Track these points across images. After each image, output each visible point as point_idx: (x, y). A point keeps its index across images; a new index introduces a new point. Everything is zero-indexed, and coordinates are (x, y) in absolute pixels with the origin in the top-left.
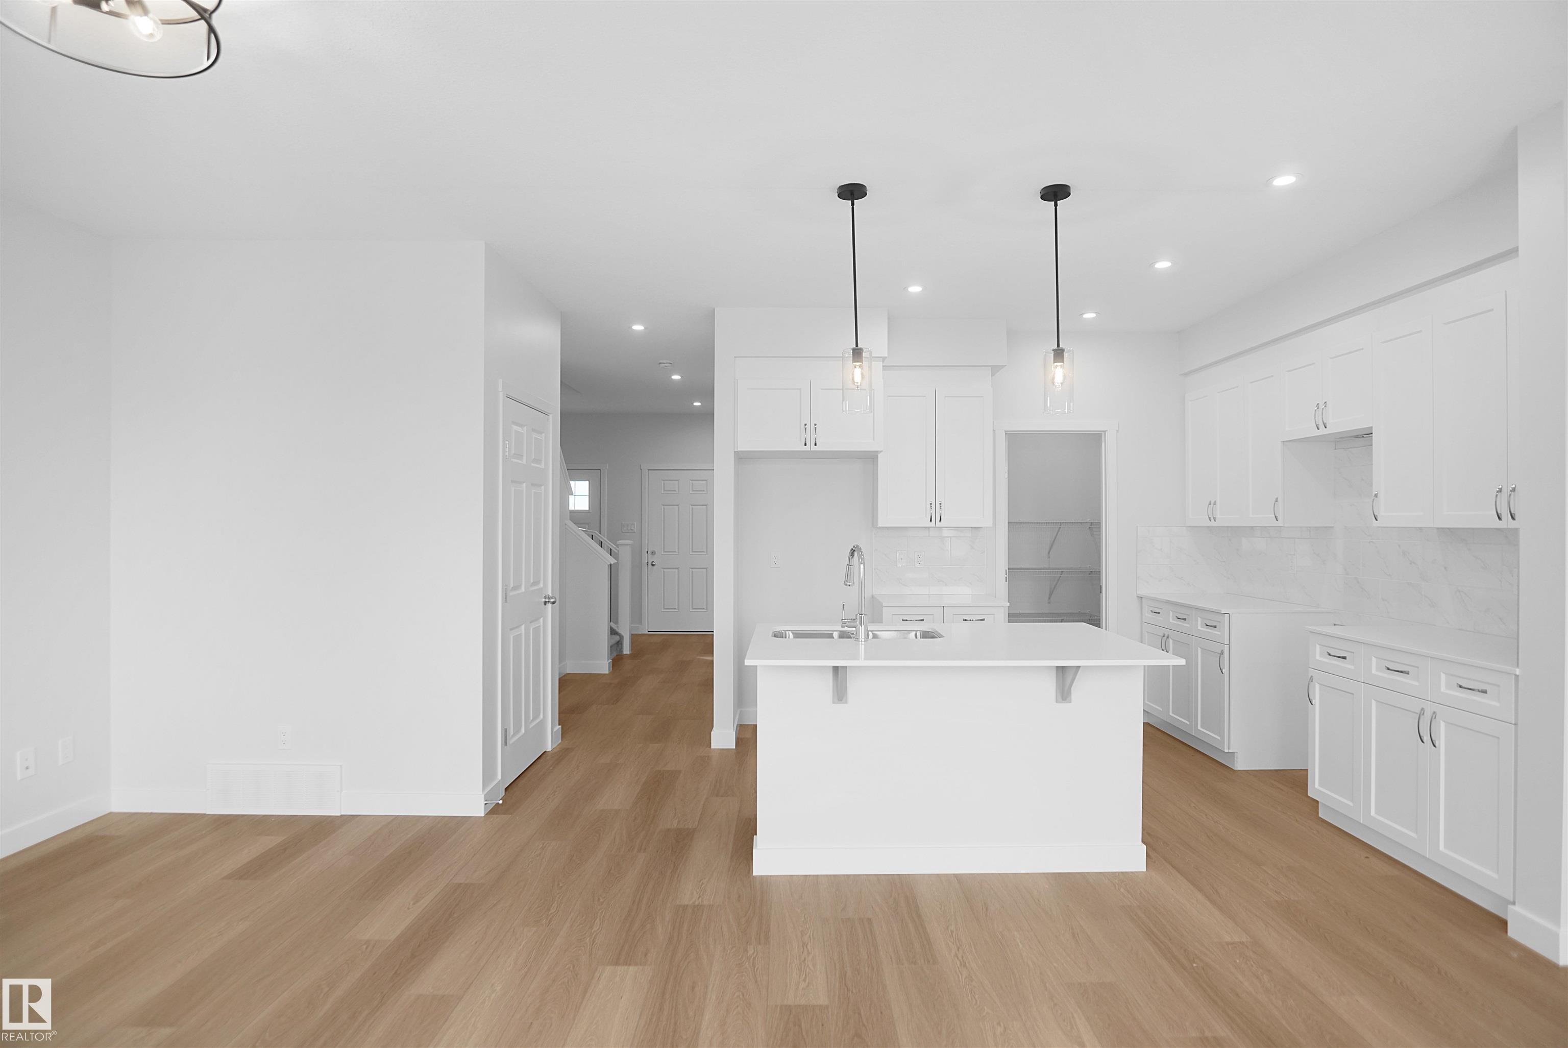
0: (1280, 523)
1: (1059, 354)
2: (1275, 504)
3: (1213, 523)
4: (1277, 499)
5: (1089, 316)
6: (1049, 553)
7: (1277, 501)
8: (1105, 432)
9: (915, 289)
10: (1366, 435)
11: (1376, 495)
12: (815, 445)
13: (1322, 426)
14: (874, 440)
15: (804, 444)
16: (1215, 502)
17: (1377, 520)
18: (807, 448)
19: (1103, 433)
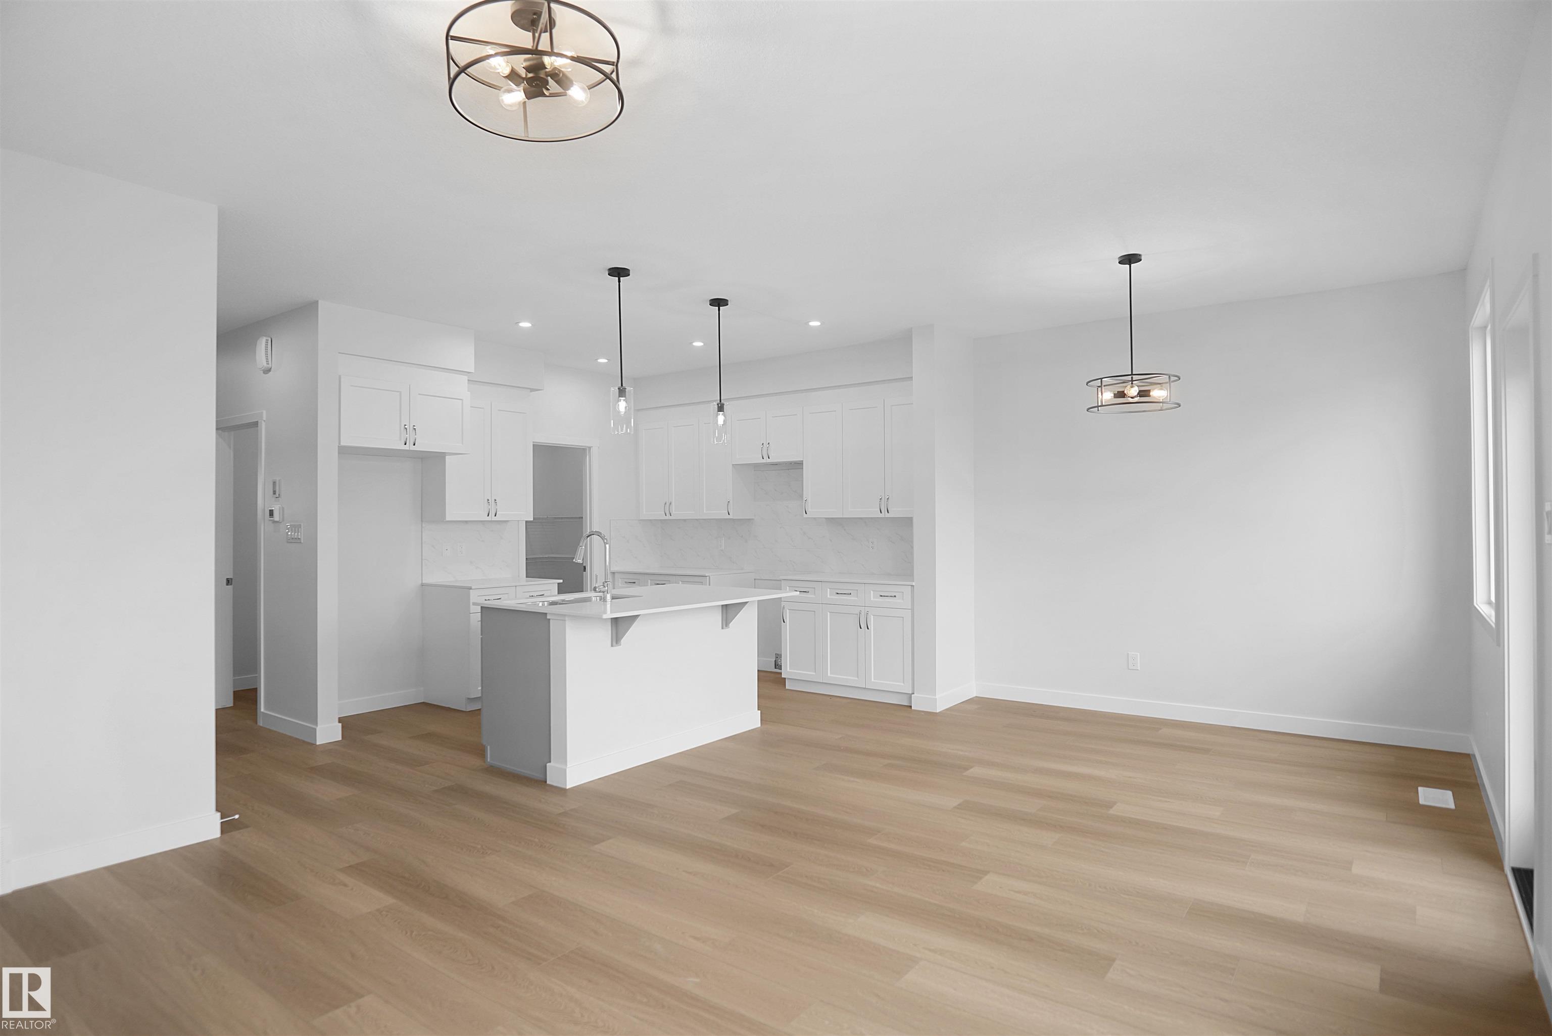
0: (731, 517)
1: (721, 408)
5: (602, 360)
7: (729, 502)
8: (590, 448)
9: (525, 325)
10: (799, 465)
11: (806, 499)
12: (414, 445)
13: (766, 457)
14: (462, 444)
15: (404, 443)
16: (671, 502)
17: (806, 514)
18: (406, 447)
19: (588, 448)
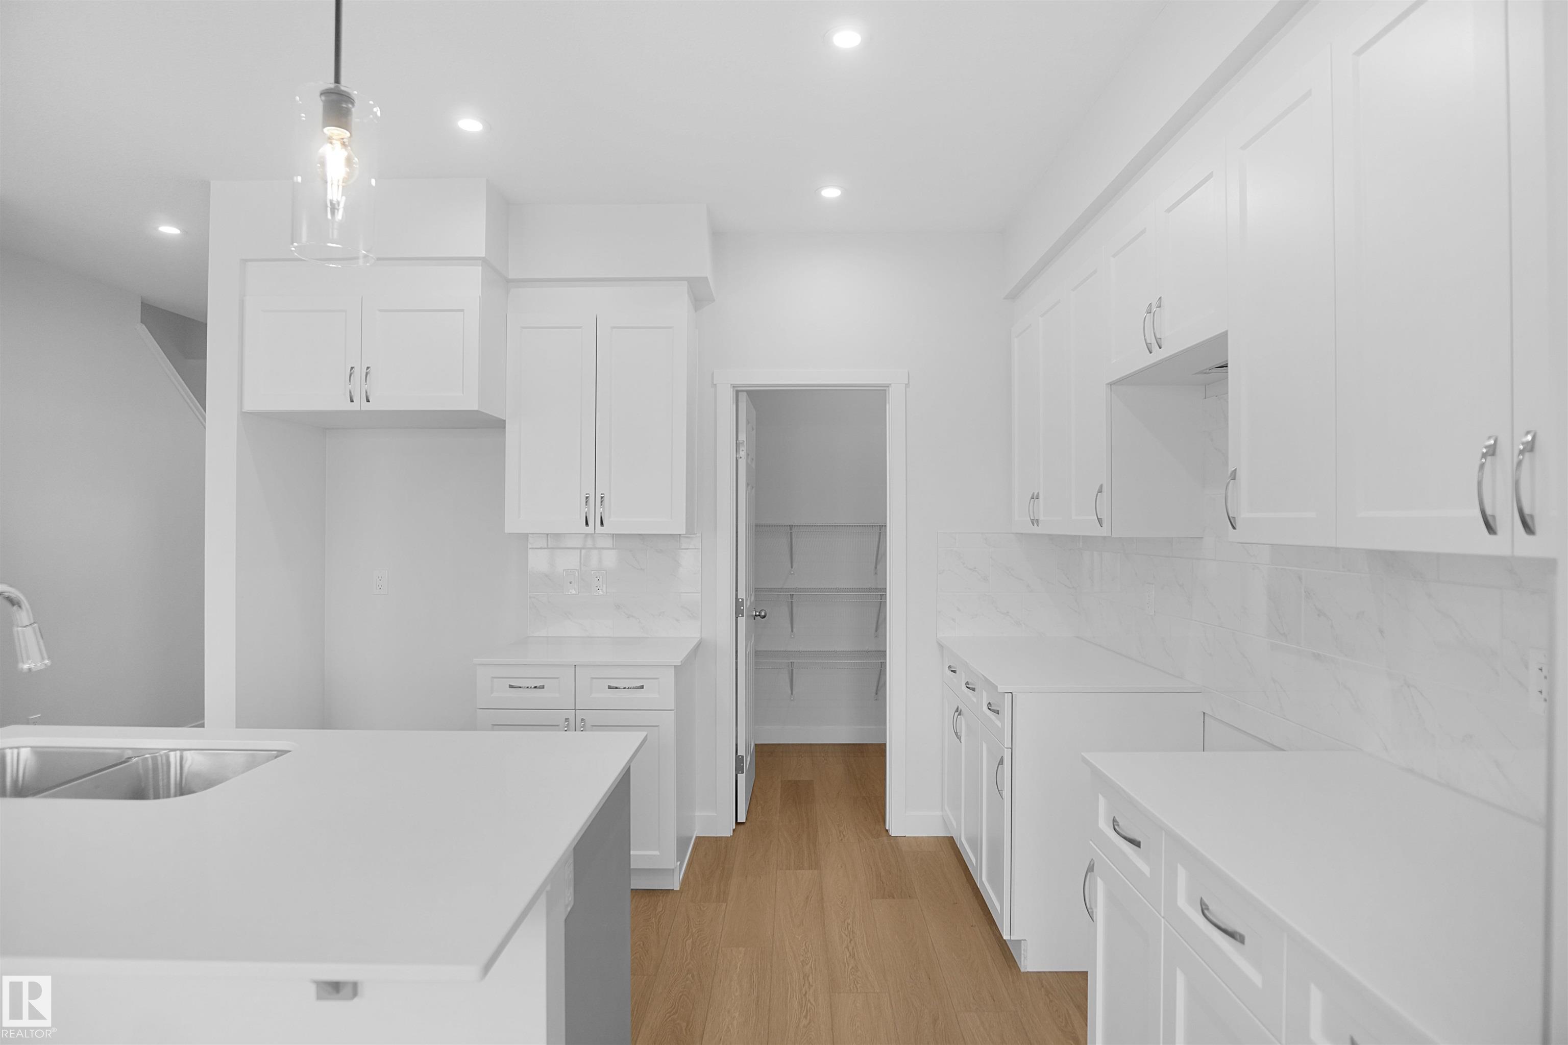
0: (1104, 531)
2: (1097, 495)
3: (1036, 530)
4: (1101, 486)
6: (876, 568)
7: (1100, 491)
11: (1234, 475)
12: (368, 401)
14: (463, 393)
16: (1038, 493)
17: (1234, 528)
18: (355, 407)
19: (887, 389)
